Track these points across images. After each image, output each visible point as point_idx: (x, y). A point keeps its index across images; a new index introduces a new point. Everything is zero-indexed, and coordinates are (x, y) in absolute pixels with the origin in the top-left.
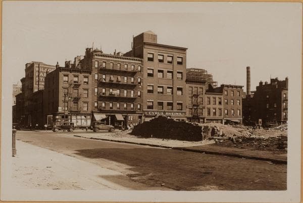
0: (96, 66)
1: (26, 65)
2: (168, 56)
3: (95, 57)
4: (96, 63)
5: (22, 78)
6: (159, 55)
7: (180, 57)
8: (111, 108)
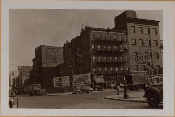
0: (92, 39)
1: (36, 49)
2: (146, 28)
3: (92, 31)
4: (92, 36)
5: (33, 59)
6: (139, 27)
7: (154, 29)
8: (107, 72)
